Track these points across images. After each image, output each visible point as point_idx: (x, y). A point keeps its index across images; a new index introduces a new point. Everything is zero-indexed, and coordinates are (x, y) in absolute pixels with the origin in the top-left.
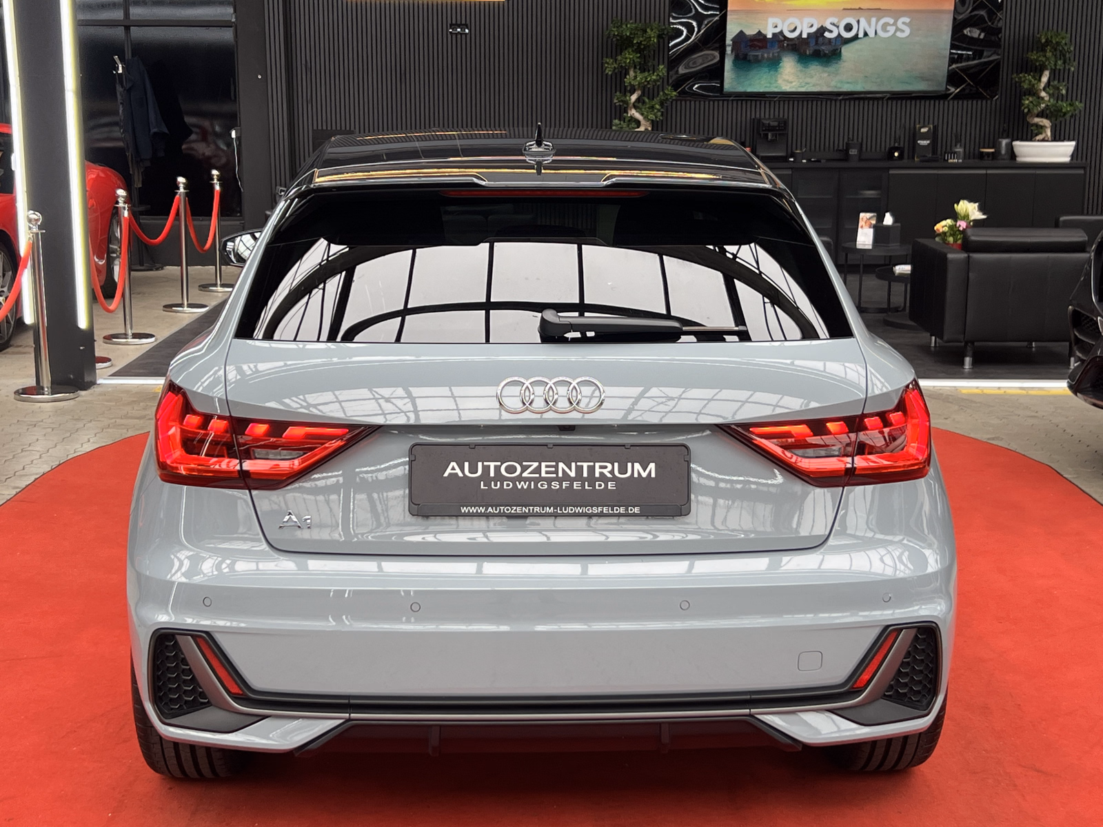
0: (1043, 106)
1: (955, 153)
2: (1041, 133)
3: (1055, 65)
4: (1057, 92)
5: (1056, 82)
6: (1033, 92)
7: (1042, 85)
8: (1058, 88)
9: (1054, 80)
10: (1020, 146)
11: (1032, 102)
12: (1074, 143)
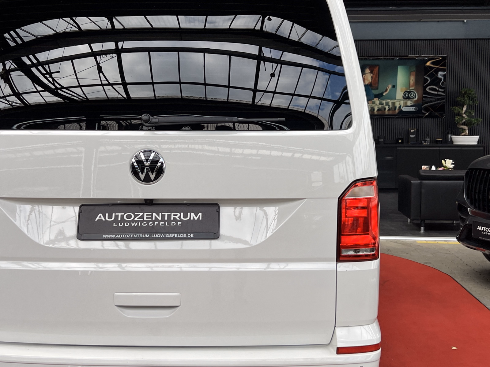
0: (464, 120)
1: (426, 140)
2: (464, 132)
3: (469, 103)
4: (470, 114)
5: (470, 110)
6: (460, 114)
7: (464, 112)
8: (471, 113)
9: (469, 109)
10: (454, 137)
11: (459, 119)
12: (478, 137)
